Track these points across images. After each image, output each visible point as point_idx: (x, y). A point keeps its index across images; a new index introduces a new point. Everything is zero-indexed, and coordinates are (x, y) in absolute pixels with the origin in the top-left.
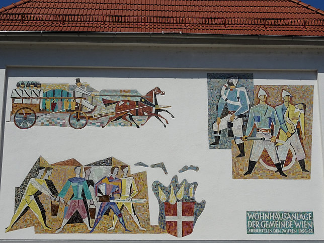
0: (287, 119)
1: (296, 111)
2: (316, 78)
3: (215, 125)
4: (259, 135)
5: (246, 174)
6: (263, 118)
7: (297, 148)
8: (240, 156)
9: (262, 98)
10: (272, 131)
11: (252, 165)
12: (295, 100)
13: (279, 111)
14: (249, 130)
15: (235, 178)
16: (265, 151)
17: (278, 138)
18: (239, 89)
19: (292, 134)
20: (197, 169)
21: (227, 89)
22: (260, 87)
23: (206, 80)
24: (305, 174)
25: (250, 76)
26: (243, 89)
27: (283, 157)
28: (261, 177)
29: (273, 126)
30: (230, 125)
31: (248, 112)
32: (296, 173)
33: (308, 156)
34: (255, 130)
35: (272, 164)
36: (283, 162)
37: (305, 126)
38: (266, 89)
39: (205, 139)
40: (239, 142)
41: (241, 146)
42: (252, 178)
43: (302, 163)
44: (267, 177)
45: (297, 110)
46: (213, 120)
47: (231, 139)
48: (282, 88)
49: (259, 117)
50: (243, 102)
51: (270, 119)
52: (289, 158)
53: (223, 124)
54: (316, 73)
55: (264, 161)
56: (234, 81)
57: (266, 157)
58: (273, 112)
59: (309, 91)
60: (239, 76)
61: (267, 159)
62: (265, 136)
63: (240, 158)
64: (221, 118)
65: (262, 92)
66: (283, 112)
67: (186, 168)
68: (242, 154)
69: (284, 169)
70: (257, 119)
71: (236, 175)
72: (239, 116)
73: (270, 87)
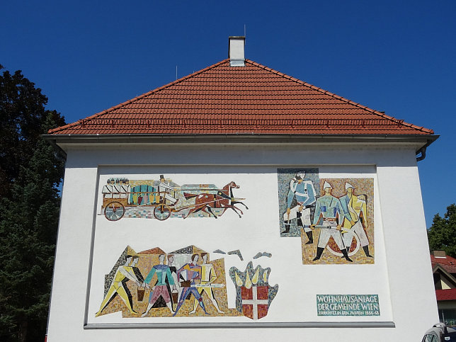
0: (350, 209)
1: (358, 202)
2: (375, 172)
3: (286, 215)
4: (325, 224)
5: (315, 260)
6: (328, 208)
7: (361, 235)
8: (309, 243)
9: (327, 190)
10: (337, 220)
11: (320, 251)
12: (356, 192)
13: (344, 202)
14: (316, 219)
15: (304, 263)
16: (332, 238)
17: (343, 226)
18: (306, 182)
19: (356, 222)
20: (270, 255)
21: (295, 182)
22: (325, 180)
23: (276, 174)
24: (369, 259)
25: (316, 171)
26: (310, 182)
27: (348, 244)
28: (329, 262)
29: (338, 215)
30: (299, 214)
31: (315, 203)
32: (361, 258)
33: (371, 242)
34: (322, 219)
35: (338, 250)
36: (348, 248)
37: (367, 215)
38: (331, 182)
39: (277, 228)
40: (308, 230)
41: (309, 234)
42: (320, 263)
43: (366, 248)
44: (334, 263)
45: (359, 201)
46: (283, 210)
47: (301, 227)
48: (345, 181)
49: (325, 207)
50: (310, 194)
51: (335, 209)
52: (354, 245)
53: (293, 214)
54: (375, 167)
55: (331, 248)
56: (302, 175)
57: (332, 244)
59: (370, 183)
60: (306, 171)
61: (333, 246)
62: (331, 225)
63: (309, 245)
64: (291, 208)
65: (327, 185)
66: (347, 203)
67: (259, 255)
68: (311, 241)
69: (349, 254)
70: (323, 209)
71: (306, 261)
72: (307, 207)
73: (334, 180)
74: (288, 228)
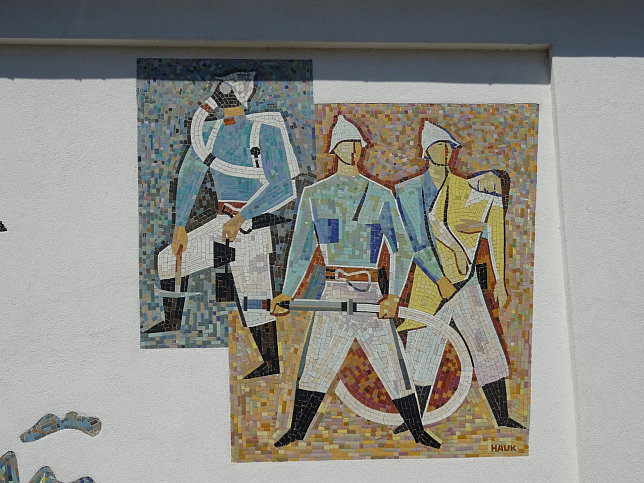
0: (439, 230)
1: (473, 200)
2: (546, 77)
3: (166, 258)
4: (334, 293)
5: (284, 441)
6: (347, 227)
7: (478, 339)
8: (260, 372)
9: (345, 151)
10: (383, 277)
11: (307, 404)
12: (469, 160)
13: (411, 203)
14: (296, 273)
15: (240, 456)
16: (357, 352)
17: (405, 301)
18: (260, 119)
19: (459, 286)
20: (92, 425)
21: (211, 118)
22: (338, 111)
23: (133, 81)
24: (507, 436)
25: (302, 71)
26: (274, 119)
27: (425, 373)
28: (343, 452)
29: (386, 256)
30: (224, 253)
31: (293, 206)
32: (474, 432)
33: (519, 364)
34: (320, 273)
35: (382, 402)
36: (423, 391)
37: (507, 255)
38: (360, 117)
39: (127, 309)
40: (257, 318)
41: (265, 337)
42: (306, 455)
43: (496, 393)
44: (363, 452)
45: (475, 197)
46: (157, 236)
47: (228, 309)
48: (422, 114)
49: (333, 224)
50: (274, 167)
51: (376, 230)
52: (448, 377)
53: (198, 251)
54: (546, 56)
55: (353, 390)
56: (241, 89)
57: (359, 376)
58: (387, 204)
59: (523, 122)
60: (260, 70)
61: (364, 384)
62: (355, 297)
63: (262, 382)
64: (189, 229)
65: (345, 130)
66: (426, 203)
67: (48, 425)
68: (270, 364)
69: (429, 418)
70: (326, 231)
71: (246, 447)
72: (259, 222)
73: (375, 111)
74: (174, 313)
